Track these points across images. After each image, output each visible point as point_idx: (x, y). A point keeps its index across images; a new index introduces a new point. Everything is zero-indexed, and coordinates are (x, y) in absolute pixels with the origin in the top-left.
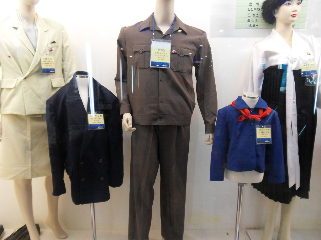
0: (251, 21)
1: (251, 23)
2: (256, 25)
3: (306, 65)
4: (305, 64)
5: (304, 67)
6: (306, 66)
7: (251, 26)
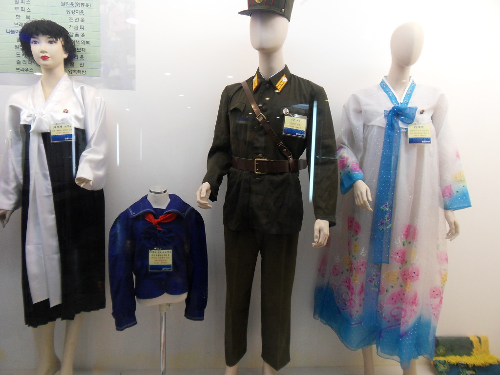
0: (21, 62)
1: (22, 66)
2: (29, 69)
3: (58, 127)
4: (56, 126)
5: (55, 129)
6: (57, 129)
7: (22, 69)
